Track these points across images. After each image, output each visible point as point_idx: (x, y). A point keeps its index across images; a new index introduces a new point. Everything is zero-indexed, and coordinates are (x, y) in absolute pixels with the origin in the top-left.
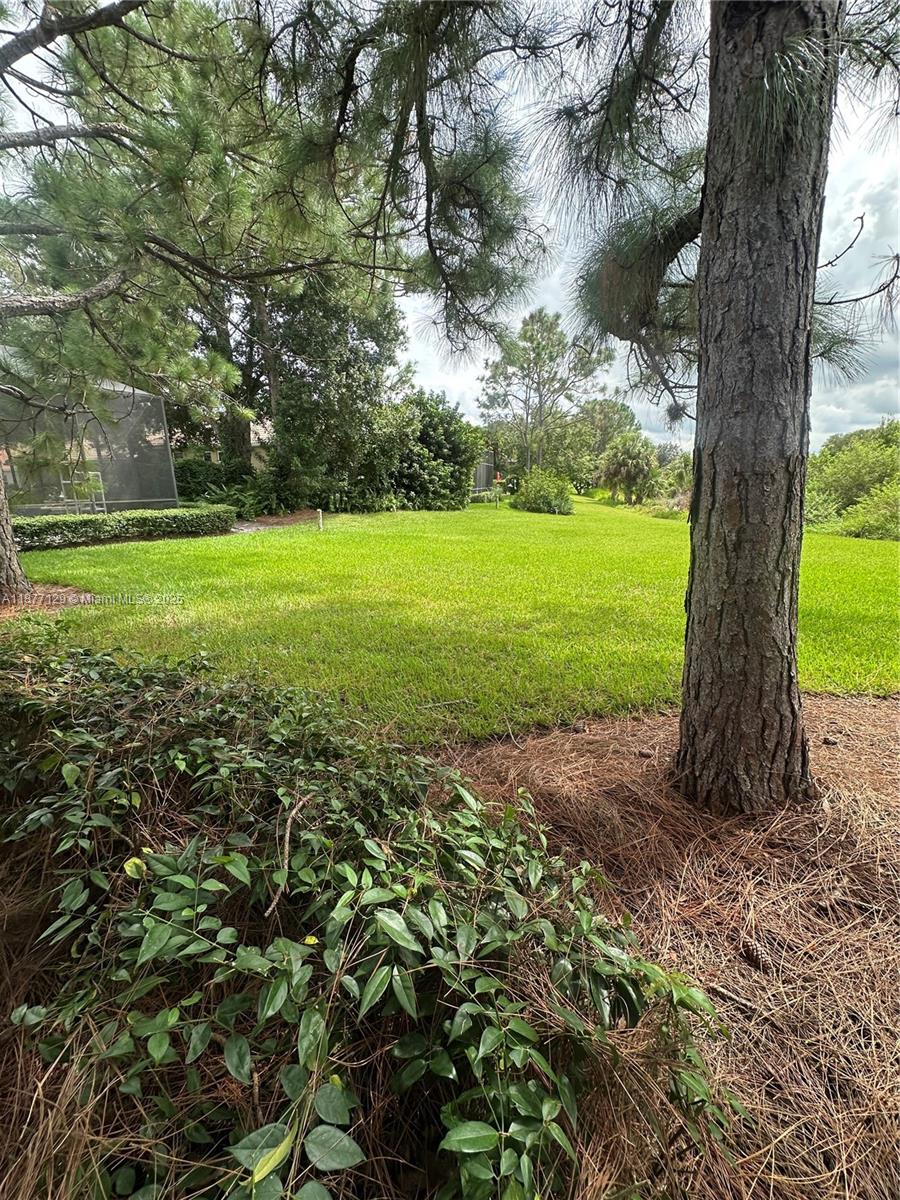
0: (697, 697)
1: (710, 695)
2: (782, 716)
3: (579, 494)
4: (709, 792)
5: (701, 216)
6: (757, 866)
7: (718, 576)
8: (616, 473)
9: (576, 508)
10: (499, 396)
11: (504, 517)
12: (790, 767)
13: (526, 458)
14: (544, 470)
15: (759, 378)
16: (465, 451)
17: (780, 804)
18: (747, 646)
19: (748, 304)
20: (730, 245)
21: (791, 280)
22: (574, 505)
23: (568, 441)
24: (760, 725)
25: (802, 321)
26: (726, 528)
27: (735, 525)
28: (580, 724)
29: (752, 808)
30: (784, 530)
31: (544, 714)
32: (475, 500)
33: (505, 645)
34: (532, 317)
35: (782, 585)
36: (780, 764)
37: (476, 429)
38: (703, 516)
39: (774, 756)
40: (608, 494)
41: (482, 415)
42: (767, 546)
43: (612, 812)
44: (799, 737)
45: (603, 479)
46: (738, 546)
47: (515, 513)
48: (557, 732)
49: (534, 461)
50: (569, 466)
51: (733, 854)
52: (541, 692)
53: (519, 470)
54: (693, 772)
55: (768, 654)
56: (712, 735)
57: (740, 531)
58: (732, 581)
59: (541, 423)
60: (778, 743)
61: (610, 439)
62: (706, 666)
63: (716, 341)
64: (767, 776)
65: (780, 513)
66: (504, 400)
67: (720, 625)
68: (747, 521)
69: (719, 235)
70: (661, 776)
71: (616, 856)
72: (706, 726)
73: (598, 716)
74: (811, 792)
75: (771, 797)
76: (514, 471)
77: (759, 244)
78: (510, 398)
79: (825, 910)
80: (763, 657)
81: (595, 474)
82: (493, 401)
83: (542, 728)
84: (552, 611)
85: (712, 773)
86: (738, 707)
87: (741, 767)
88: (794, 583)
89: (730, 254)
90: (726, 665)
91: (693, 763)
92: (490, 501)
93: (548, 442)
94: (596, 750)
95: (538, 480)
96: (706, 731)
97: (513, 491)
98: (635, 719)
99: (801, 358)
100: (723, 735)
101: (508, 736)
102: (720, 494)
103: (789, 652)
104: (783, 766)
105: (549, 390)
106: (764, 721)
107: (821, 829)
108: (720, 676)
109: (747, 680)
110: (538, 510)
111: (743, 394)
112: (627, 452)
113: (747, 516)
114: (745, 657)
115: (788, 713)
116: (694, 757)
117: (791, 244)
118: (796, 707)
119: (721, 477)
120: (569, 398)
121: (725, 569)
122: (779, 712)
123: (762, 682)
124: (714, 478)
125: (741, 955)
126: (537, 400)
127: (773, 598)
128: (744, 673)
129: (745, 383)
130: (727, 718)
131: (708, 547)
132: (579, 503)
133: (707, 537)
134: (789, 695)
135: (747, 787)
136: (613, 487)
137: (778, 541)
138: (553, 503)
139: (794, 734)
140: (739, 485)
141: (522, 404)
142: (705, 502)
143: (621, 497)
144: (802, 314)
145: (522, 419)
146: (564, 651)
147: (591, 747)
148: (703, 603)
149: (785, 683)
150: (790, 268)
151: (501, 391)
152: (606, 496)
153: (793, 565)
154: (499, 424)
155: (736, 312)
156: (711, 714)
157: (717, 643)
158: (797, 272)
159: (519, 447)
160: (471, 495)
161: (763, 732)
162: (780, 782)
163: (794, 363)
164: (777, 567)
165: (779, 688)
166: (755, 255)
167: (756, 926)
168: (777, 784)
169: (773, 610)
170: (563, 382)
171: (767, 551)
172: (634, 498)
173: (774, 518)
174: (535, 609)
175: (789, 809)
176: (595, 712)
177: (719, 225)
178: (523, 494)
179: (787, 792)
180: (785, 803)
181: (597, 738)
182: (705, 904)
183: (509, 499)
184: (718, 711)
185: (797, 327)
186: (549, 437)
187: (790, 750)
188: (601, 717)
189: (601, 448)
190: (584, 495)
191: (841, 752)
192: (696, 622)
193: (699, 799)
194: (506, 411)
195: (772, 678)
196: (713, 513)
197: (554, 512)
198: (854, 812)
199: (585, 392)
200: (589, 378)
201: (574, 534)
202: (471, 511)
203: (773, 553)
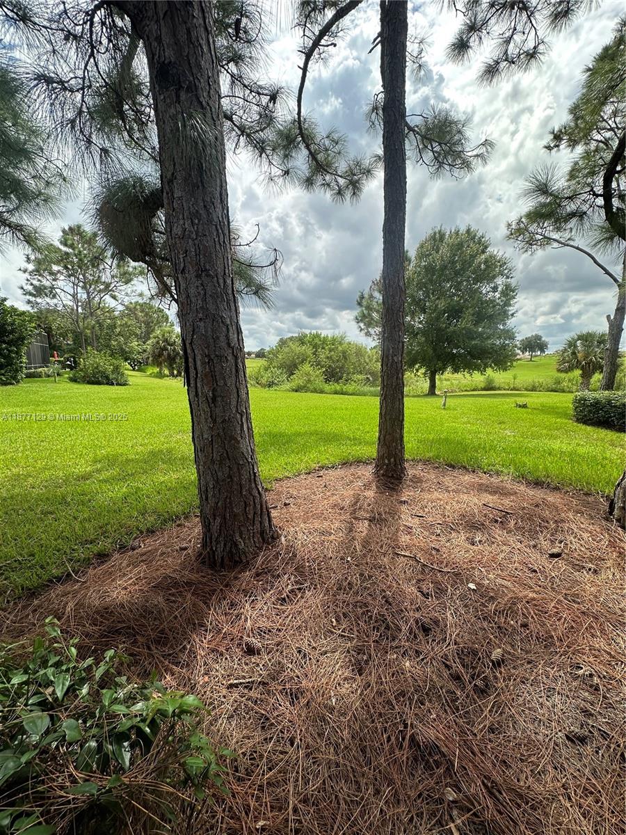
0: (207, 499)
1: (214, 496)
2: (254, 496)
3: (134, 370)
4: (222, 558)
5: (162, 192)
6: (251, 591)
7: (206, 419)
8: (160, 355)
9: (131, 380)
10: (45, 288)
11: (64, 390)
12: (263, 525)
13: (81, 341)
14: (100, 351)
15: (209, 299)
16: (12, 332)
17: (260, 549)
18: (229, 460)
19: (196, 255)
20: (181, 217)
21: (218, 246)
22: (129, 378)
23: (118, 330)
24: (244, 506)
25: (227, 271)
26: (206, 389)
27: (210, 387)
28: (136, 543)
29: (246, 557)
30: (238, 389)
31: (103, 545)
32: (30, 376)
33: (64, 498)
34: (70, 229)
35: (242, 422)
36: (258, 525)
37: (23, 313)
38: (192, 382)
39: (254, 522)
40: (156, 370)
41: (29, 302)
42: (230, 399)
43: (159, 600)
44: (265, 506)
45: (151, 359)
46: (214, 399)
47: (76, 386)
48: (116, 556)
49: (88, 344)
50: (122, 349)
51: (238, 591)
52: (101, 528)
53: (76, 350)
54: (211, 549)
55: (241, 463)
56: (218, 520)
57: (214, 390)
58: (214, 421)
59: (91, 314)
60: (255, 513)
61: (153, 331)
62: (208, 478)
63: (182, 273)
64: (252, 535)
65: (234, 378)
66: (51, 292)
67: (212, 449)
68: (217, 384)
69: (174, 209)
70: (193, 558)
71: (162, 632)
72: (214, 516)
73: (151, 532)
74: (275, 536)
75: (256, 547)
76: (70, 351)
77: (196, 221)
78: (58, 291)
79: (284, 599)
80: (239, 464)
81: (145, 355)
82: (39, 291)
83: (103, 557)
84: (111, 461)
85: (222, 545)
86: (230, 498)
87: (237, 535)
88: (248, 419)
89: (181, 222)
90: (220, 474)
91: (211, 543)
92: (49, 376)
93: (101, 329)
94: (147, 558)
95: (93, 359)
96: (215, 519)
97: (71, 368)
98: (179, 525)
99: (230, 292)
100: (225, 519)
101: (69, 575)
102: (199, 368)
103: (252, 459)
104: (259, 526)
105: (95, 289)
106: (245, 503)
107: (281, 554)
108: (217, 482)
109: (232, 480)
110: (99, 383)
111: (202, 308)
112: (166, 341)
113: (216, 382)
114: (229, 467)
115: (257, 495)
116: (211, 538)
117: (214, 227)
118: (260, 489)
119: (199, 358)
120: (114, 297)
121: (209, 414)
122: (251, 495)
123: (240, 479)
124: (195, 358)
125: (245, 652)
126: (85, 296)
127: (238, 428)
128: (230, 477)
129: (202, 301)
130: (225, 507)
131: (198, 401)
132: (134, 377)
133: (197, 395)
134: (256, 484)
135: (242, 546)
136: (159, 365)
137: (235, 395)
138: (111, 377)
139: (261, 506)
140: (209, 362)
141: (71, 298)
142: (192, 373)
143: (167, 372)
144: (227, 267)
145: (72, 309)
146: (121, 490)
147: (144, 558)
148: (201, 437)
149: (253, 477)
150: (216, 240)
151: (47, 284)
152: (155, 371)
153: (246, 408)
154: (48, 311)
155: (191, 258)
156: (216, 508)
157: (213, 461)
158: (220, 244)
159: (74, 332)
160: (25, 371)
161: (246, 509)
162: (259, 536)
163: (227, 294)
164: (237, 411)
165: (250, 481)
166: (195, 227)
167: (252, 629)
168: (258, 538)
169: (239, 436)
170: (107, 285)
171: (230, 402)
172: (175, 372)
173: (231, 382)
174: (95, 461)
175: (265, 550)
176: (148, 530)
177: (173, 202)
178: (81, 370)
179: (263, 539)
180: (262, 547)
181: (150, 548)
182: (224, 631)
183: (67, 373)
184: (219, 504)
185: (225, 274)
186: (101, 325)
187: (261, 514)
188: (153, 532)
189: (146, 337)
190: (137, 371)
191: (292, 508)
192: (199, 450)
193: (218, 565)
194: (55, 301)
195: (245, 476)
196: (198, 380)
197: (112, 384)
198: (296, 539)
199: (127, 294)
200: (129, 285)
201: (129, 400)
202: (25, 386)
203: (234, 403)
